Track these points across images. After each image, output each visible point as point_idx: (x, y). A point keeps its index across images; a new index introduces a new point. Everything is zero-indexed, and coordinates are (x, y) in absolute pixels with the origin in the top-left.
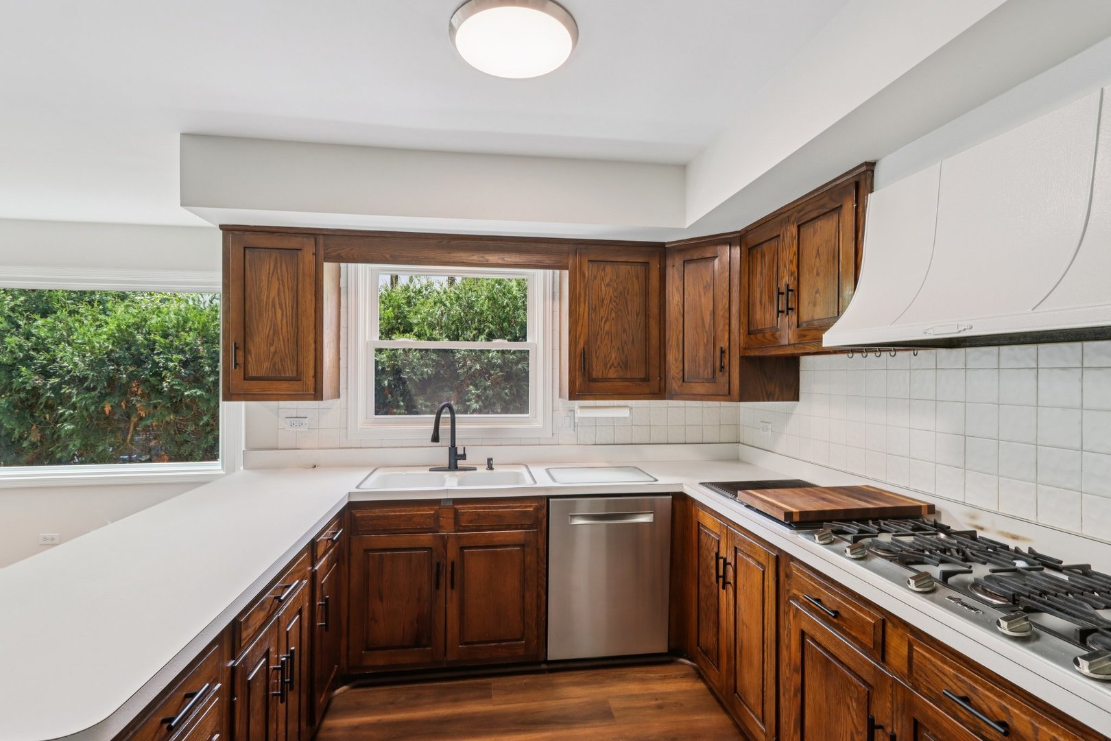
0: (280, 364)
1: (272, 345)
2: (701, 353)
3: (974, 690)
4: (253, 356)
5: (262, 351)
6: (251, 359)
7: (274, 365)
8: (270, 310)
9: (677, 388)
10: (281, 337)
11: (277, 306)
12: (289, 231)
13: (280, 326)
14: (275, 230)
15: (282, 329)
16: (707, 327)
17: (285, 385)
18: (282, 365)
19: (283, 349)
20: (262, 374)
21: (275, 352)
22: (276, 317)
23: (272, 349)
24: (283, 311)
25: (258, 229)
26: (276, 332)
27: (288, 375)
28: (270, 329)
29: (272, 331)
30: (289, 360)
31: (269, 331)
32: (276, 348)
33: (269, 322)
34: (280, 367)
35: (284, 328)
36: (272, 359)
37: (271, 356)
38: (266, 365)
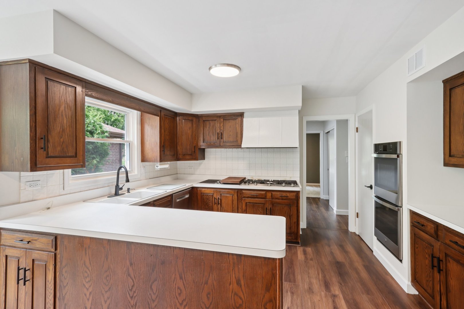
0: (66, 149)
1: (61, 138)
2: (188, 147)
3: (282, 194)
4: (51, 143)
5: (56, 141)
6: (50, 145)
7: (63, 149)
8: (60, 118)
9: (181, 157)
10: (66, 134)
11: (64, 116)
12: (70, 75)
13: (66, 127)
14: (63, 72)
15: (66, 129)
16: (190, 139)
17: (68, 160)
18: (67, 149)
19: (67, 139)
20: (57, 155)
21: (63, 142)
22: (63, 122)
23: (62, 140)
24: (67, 119)
25: (53, 69)
26: (63, 130)
27: (70, 155)
28: (60, 128)
29: (61, 129)
30: (70, 146)
31: (60, 130)
32: (64, 139)
33: (60, 124)
34: (66, 150)
35: (68, 128)
36: (62, 145)
37: (61, 144)
38: (59, 149)
